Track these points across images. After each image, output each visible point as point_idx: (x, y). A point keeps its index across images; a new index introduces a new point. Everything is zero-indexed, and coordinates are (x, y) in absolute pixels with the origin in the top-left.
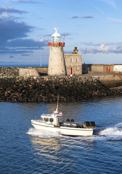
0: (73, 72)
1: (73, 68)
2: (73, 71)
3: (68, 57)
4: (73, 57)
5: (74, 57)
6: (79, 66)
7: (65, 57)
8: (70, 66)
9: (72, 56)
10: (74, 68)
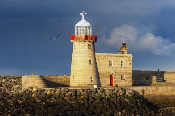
0: (115, 82)
1: (113, 76)
2: (114, 80)
3: (103, 59)
4: (113, 58)
5: (116, 58)
6: (126, 73)
7: (96, 57)
8: (108, 73)
9: (111, 56)
10: (115, 75)
